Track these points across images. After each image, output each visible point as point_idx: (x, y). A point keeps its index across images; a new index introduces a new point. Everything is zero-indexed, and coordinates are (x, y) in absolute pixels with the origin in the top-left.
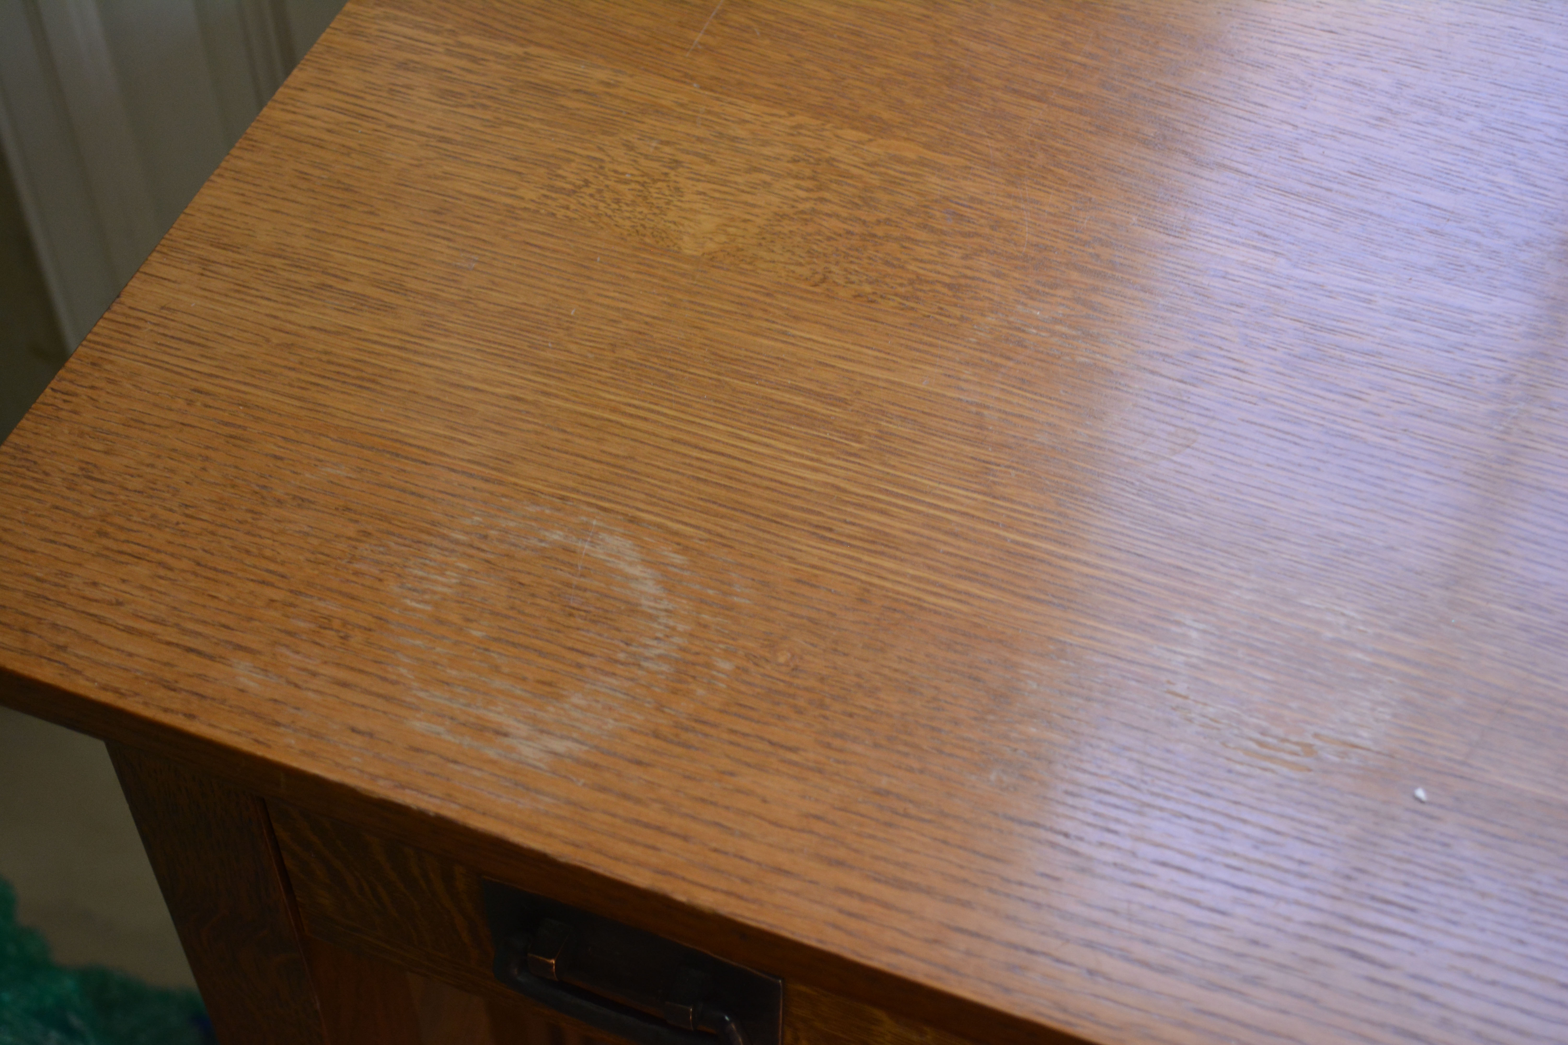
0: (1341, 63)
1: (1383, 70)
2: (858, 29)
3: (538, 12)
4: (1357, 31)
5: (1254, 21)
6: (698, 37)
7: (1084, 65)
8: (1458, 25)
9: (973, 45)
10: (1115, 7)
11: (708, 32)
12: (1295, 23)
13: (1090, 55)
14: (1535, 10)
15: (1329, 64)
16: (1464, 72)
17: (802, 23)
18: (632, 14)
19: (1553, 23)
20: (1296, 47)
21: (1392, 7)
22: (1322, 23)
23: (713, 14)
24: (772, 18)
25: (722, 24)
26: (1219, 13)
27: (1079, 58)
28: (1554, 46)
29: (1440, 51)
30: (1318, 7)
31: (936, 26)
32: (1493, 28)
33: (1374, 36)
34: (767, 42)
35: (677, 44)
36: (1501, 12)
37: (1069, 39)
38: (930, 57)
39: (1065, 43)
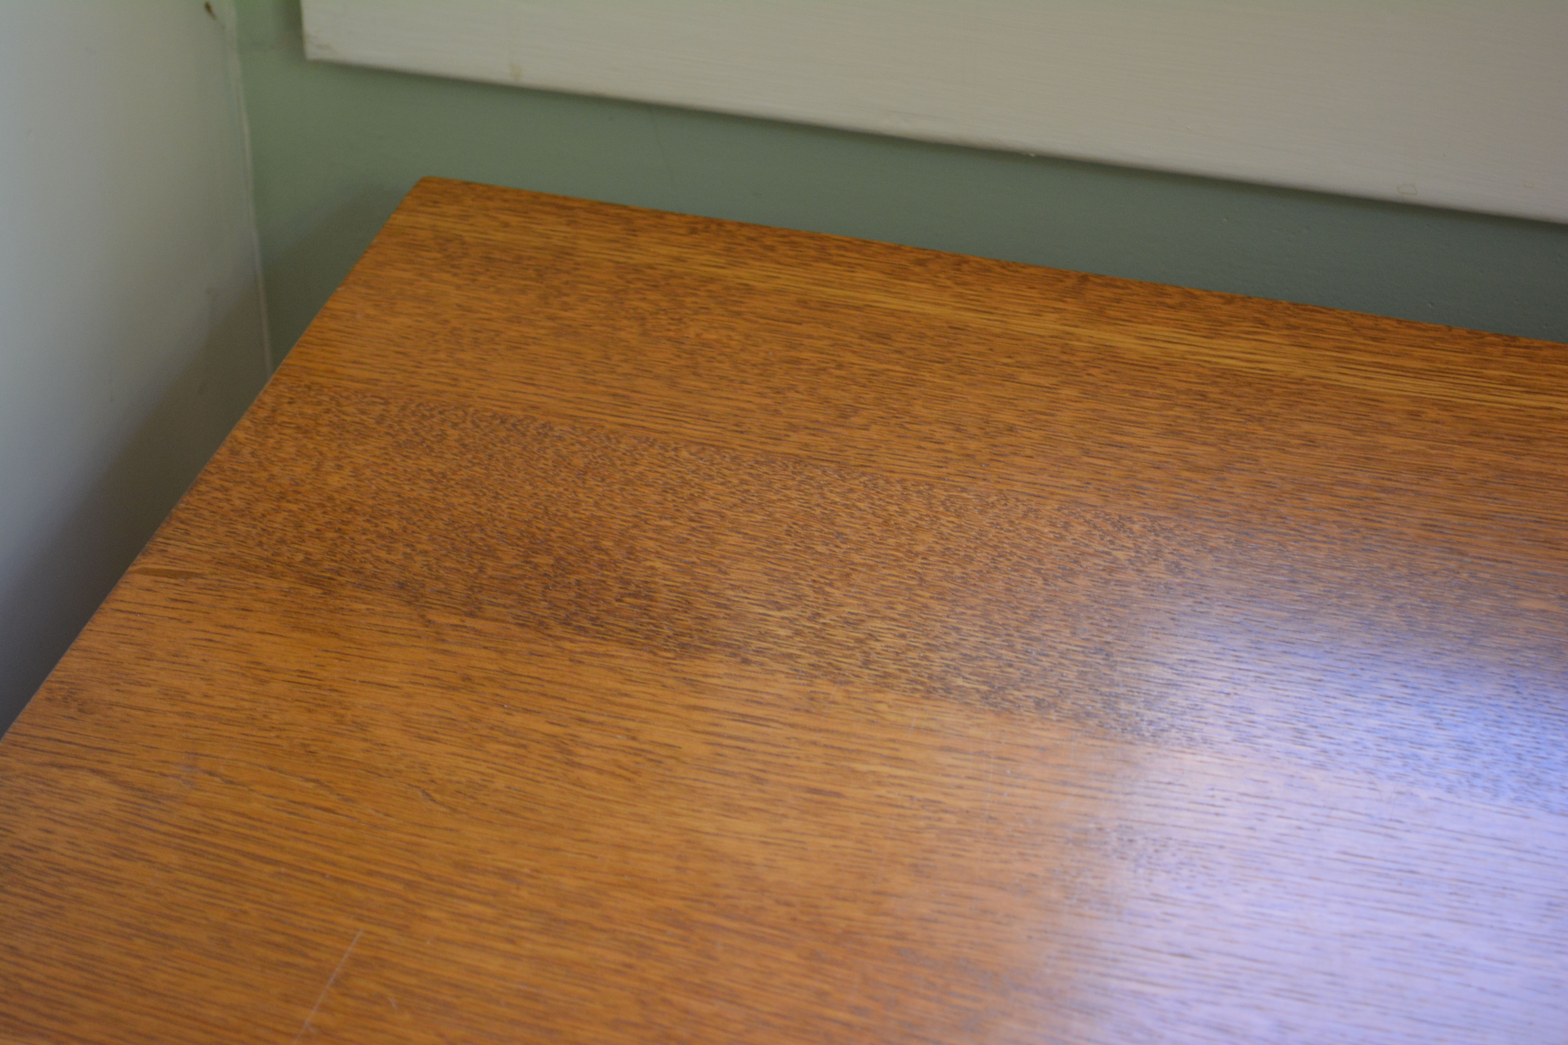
0: (1199, 1001)
1: (1258, 1008)
2: (534, 990)
3: (83, 991)
4: (1219, 953)
5: (1078, 946)
6: (311, 1016)
7: (848, 1025)
8: (1353, 936)
9: (694, 1004)
10: (888, 937)
11: (324, 1008)
12: (1134, 946)
13: (857, 1010)
14: (1456, 908)
15: (1183, 1003)
16: (1367, 1004)
17: (456, 986)
18: (217, 988)
19: (1481, 925)
20: (1138, 981)
21: (1263, 914)
22: (1170, 944)
23: (332, 980)
24: (413, 981)
25: (344, 995)
26: (1030, 937)
27: (842, 1015)
28: (1486, 958)
29: (1332, 974)
30: (1164, 920)
31: (643, 980)
32: (1402, 938)
33: (1243, 958)
34: (407, 1017)
35: (281, 1027)
36: (1411, 914)
37: (826, 987)
38: (635, 1025)
39: (821, 994)
